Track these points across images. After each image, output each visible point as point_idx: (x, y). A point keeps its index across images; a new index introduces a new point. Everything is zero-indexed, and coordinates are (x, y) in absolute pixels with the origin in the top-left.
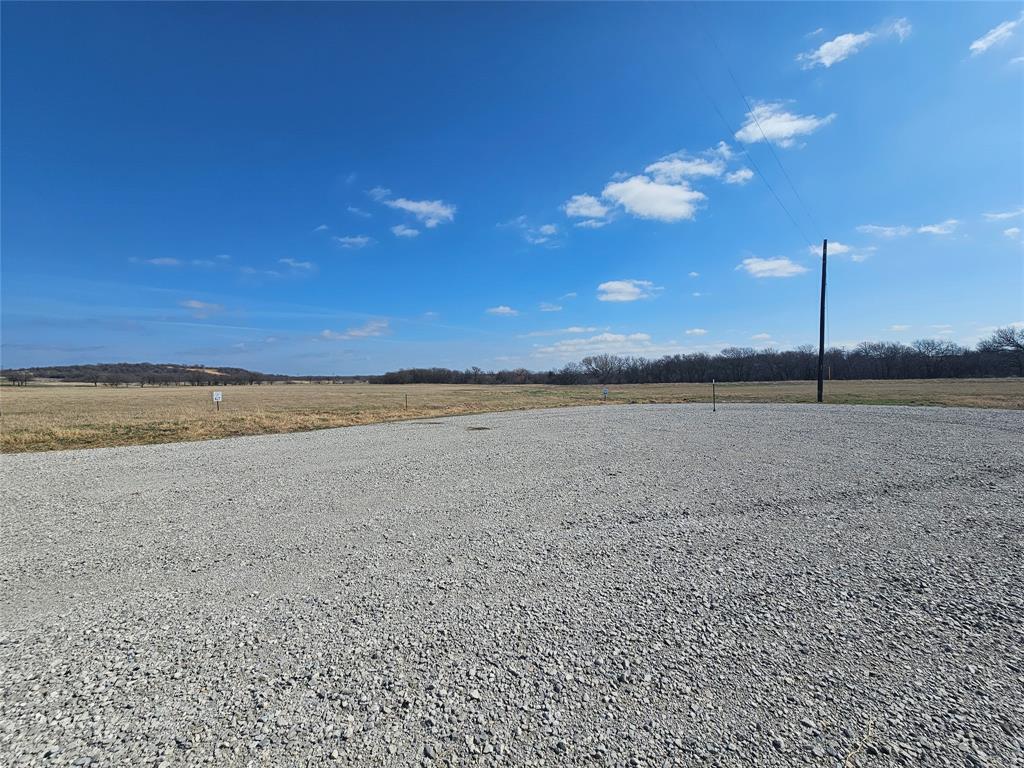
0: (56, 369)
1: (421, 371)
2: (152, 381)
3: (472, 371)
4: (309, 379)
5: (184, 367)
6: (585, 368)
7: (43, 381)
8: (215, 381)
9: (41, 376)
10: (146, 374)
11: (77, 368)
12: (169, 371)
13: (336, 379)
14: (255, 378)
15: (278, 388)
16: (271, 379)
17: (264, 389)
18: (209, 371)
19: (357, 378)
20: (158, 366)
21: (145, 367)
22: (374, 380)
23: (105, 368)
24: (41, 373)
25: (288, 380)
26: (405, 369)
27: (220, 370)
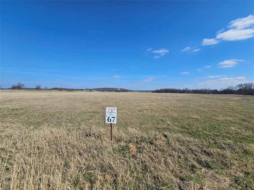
0: (97, 89)
2: (109, 91)
4: (137, 91)
5: (114, 88)
7: (95, 91)
8: (119, 91)
9: (94, 90)
10: (108, 90)
11: (99, 88)
12: (112, 89)
13: (143, 91)
14: (127, 91)
15: (131, 93)
16: (130, 91)
17: (129, 93)
18: (118, 89)
19: (148, 91)
21: (108, 88)
22: (153, 92)
23: (103, 88)
24: (95, 89)
25: (133, 91)
26: (162, 89)
27: (120, 89)
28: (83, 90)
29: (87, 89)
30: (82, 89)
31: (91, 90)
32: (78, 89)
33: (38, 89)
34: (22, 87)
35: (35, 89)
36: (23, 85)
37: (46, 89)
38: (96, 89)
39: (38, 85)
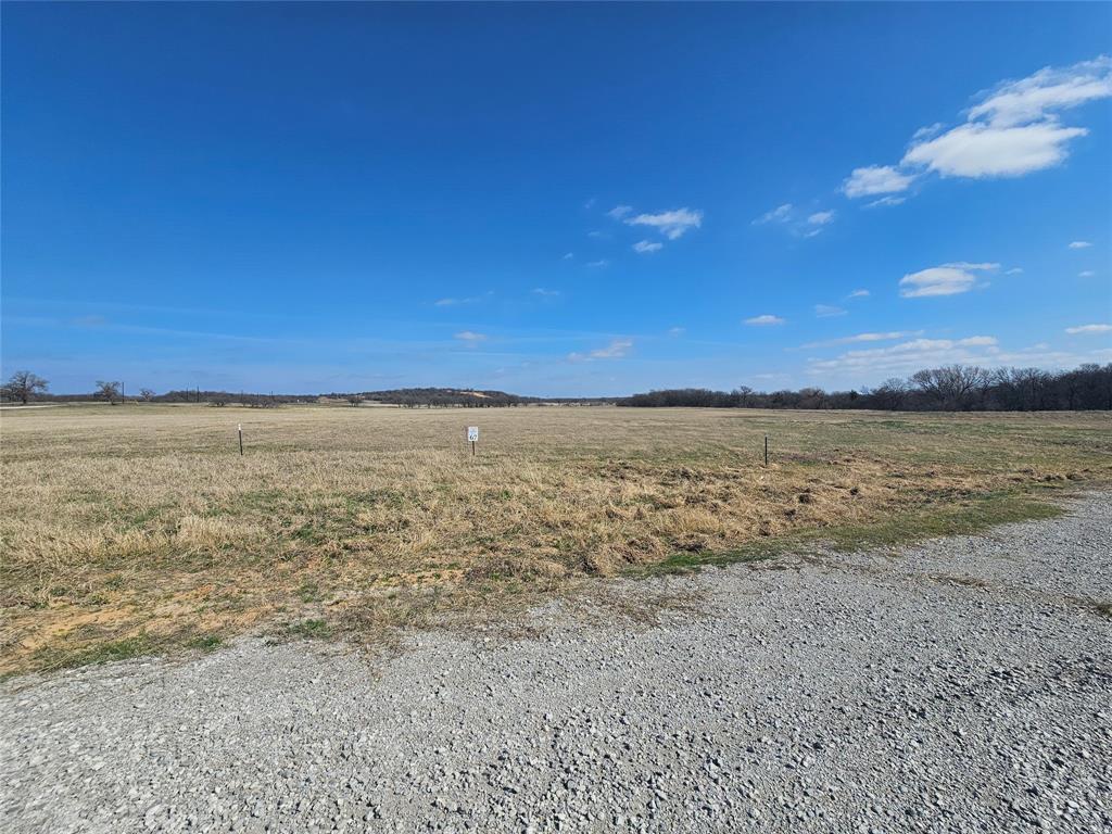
0: (379, 393)
1: (675, 392)
2: (436, 403)
3: (740, 391)
4: (558, 401)
5: (459, 391)
6: (917, 386)
7: (369, 403)
8: (481, 403)
10: (431, 397)
11: (390, 392)
12: (448, 394)
13: (583, 401)
14: (512, 401)
15: (533, 409)
16: (526, 401)
17: (521, 409)
18: (477, 395)
19: (603, 400)
20: (440, 390)
21: (432, 391)
22: (622, 403)
23: (406, 392)
24: (369, 396)
25: (539, 402)
26: (656, 390)
27: (485, 393)
28: (316, 398)
29: (333, 396)
30: (310, 396)
31: (354, 400)
32: (293, 397)
33: (108, 397)
34: (36, 390)
35: (96, 397)
36: (41, 385)
37: (149, 400)
38: (378, 397)
39: (108, 380)
